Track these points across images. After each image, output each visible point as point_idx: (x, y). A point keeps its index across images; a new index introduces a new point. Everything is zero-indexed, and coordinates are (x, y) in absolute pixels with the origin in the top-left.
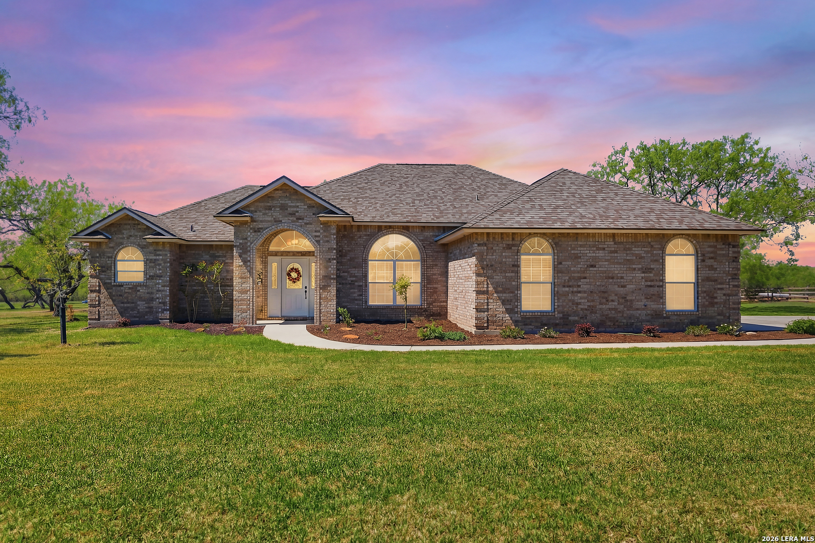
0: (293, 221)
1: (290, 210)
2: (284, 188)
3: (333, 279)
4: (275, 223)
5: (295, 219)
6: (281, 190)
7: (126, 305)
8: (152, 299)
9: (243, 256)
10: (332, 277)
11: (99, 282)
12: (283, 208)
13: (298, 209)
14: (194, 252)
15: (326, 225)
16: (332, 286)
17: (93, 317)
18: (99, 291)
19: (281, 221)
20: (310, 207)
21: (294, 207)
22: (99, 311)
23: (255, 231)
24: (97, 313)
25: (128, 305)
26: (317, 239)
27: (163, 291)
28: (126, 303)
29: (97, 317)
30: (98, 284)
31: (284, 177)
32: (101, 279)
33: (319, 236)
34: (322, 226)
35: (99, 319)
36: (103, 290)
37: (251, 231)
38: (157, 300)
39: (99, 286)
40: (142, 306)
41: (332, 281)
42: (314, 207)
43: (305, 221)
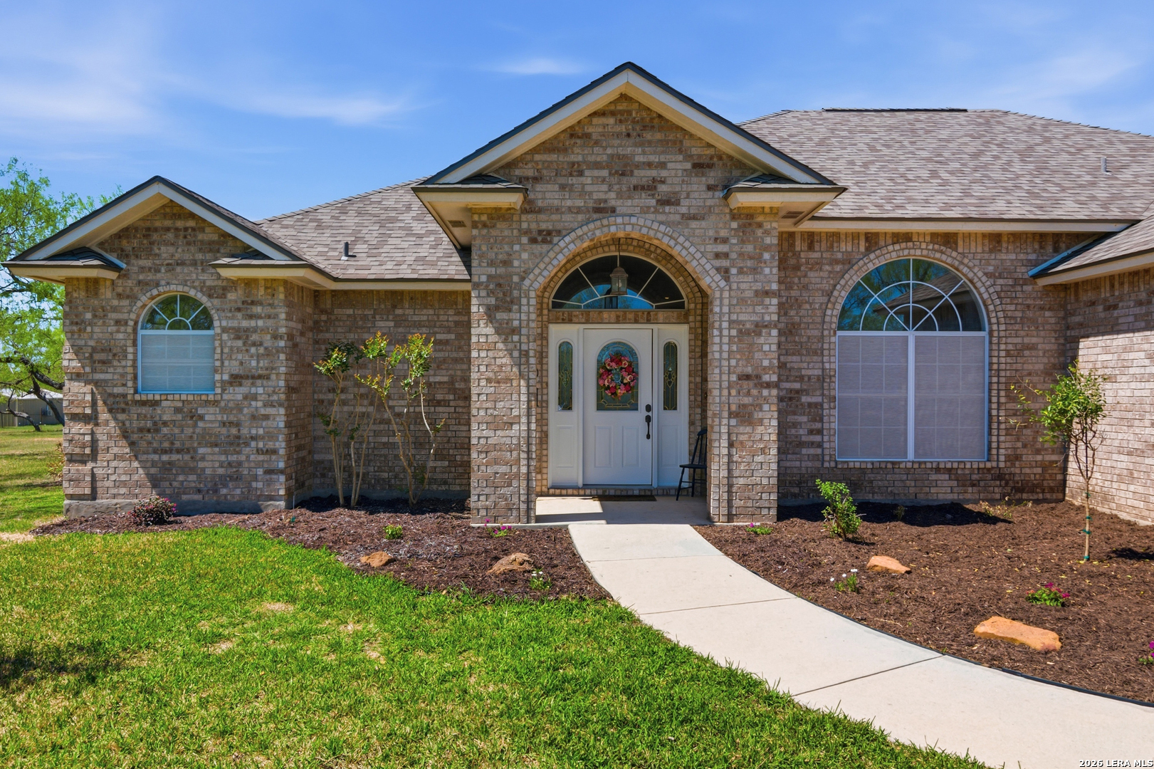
0: (645, 210)
1: (643, 175)
2: (621, 107)
3: (768, 385)
4: (595, 216)
5: (653, 202)
6: (613, 114)
7: (165, 458)
8: (237, 442)
9: (500, 316)
10: (766, 378)
11: (92, 393)
12: (622, 168)
13: (664, 173)
14: (350, 312)
15: (748, 218)
16: (766, 407)
17: (78, 491)
18: (92, 419)
19: (613, 210)
20: (700, 167)
21: (649, 165)
22: (93, 475)
23: (533, 241)
24: (88, 478)
25: (175, 457)
26: (724, 263)
27: (266, 417)
28: (165, 452)
29: (88, 491)
30: (88, 398)
31: (630, 66)
32: (96, 383)
33: (726, 255)
34: (734, 225)
35: (93, 496)
36: (104, 416)
37: (525, 240)
38: (253, 444)
39: (94, 404)
40: (212, 461)
41: (765, 392)
42: (710, 166)
43: (684, 210)
